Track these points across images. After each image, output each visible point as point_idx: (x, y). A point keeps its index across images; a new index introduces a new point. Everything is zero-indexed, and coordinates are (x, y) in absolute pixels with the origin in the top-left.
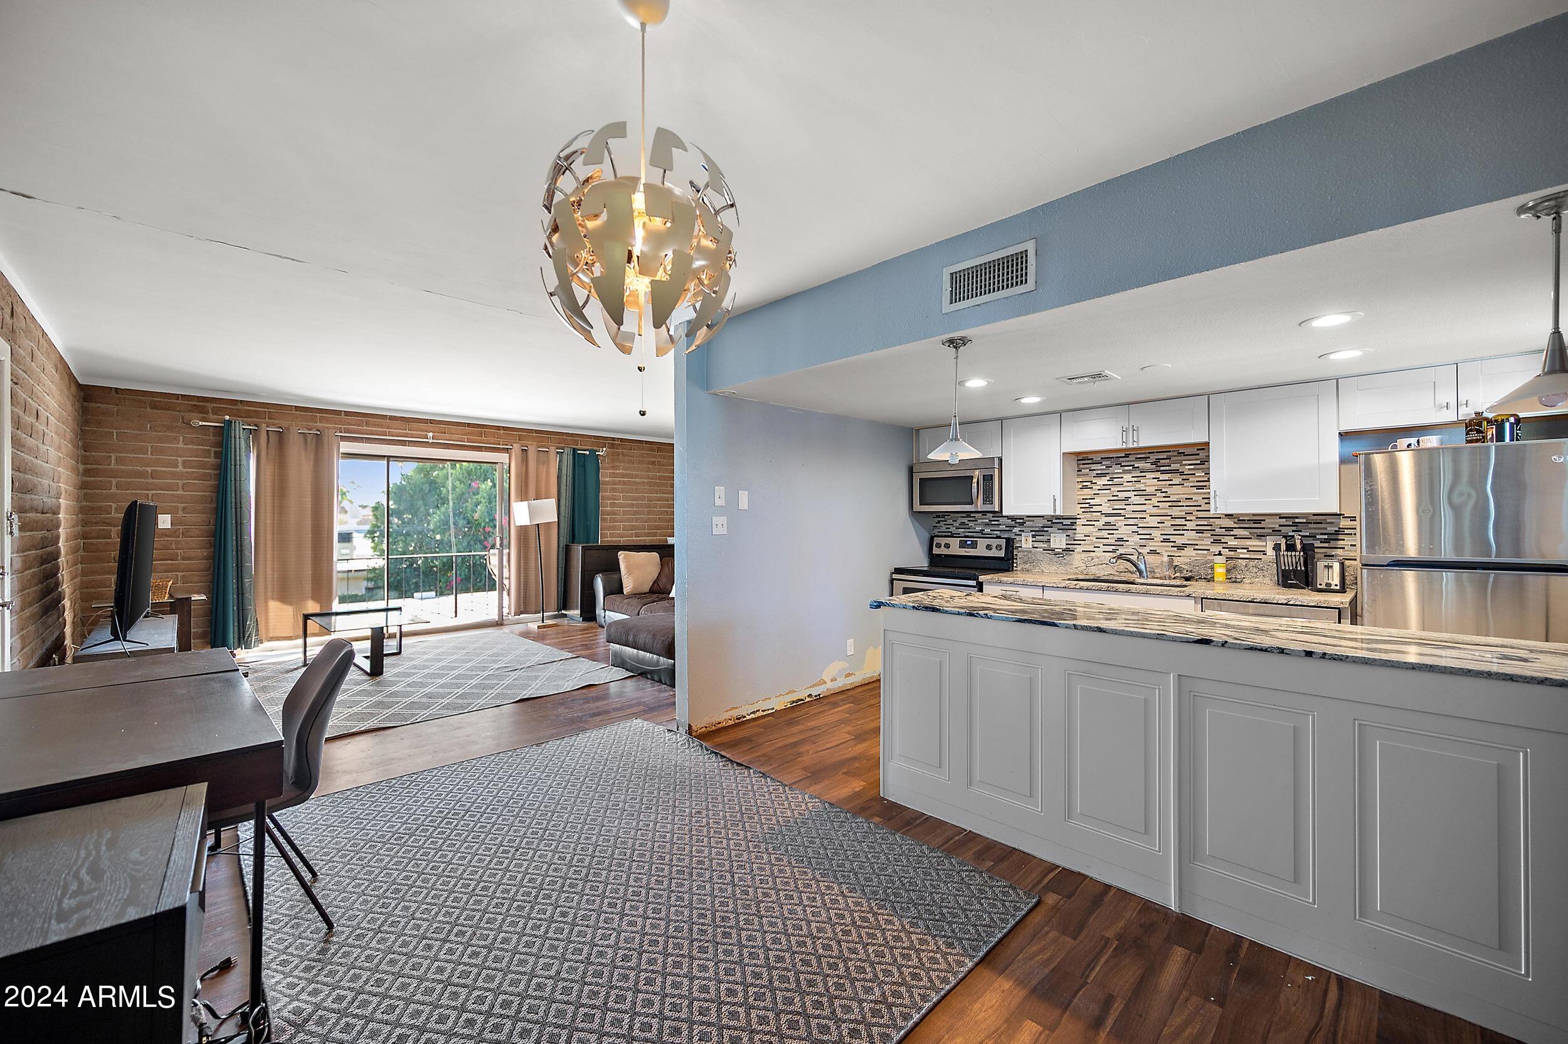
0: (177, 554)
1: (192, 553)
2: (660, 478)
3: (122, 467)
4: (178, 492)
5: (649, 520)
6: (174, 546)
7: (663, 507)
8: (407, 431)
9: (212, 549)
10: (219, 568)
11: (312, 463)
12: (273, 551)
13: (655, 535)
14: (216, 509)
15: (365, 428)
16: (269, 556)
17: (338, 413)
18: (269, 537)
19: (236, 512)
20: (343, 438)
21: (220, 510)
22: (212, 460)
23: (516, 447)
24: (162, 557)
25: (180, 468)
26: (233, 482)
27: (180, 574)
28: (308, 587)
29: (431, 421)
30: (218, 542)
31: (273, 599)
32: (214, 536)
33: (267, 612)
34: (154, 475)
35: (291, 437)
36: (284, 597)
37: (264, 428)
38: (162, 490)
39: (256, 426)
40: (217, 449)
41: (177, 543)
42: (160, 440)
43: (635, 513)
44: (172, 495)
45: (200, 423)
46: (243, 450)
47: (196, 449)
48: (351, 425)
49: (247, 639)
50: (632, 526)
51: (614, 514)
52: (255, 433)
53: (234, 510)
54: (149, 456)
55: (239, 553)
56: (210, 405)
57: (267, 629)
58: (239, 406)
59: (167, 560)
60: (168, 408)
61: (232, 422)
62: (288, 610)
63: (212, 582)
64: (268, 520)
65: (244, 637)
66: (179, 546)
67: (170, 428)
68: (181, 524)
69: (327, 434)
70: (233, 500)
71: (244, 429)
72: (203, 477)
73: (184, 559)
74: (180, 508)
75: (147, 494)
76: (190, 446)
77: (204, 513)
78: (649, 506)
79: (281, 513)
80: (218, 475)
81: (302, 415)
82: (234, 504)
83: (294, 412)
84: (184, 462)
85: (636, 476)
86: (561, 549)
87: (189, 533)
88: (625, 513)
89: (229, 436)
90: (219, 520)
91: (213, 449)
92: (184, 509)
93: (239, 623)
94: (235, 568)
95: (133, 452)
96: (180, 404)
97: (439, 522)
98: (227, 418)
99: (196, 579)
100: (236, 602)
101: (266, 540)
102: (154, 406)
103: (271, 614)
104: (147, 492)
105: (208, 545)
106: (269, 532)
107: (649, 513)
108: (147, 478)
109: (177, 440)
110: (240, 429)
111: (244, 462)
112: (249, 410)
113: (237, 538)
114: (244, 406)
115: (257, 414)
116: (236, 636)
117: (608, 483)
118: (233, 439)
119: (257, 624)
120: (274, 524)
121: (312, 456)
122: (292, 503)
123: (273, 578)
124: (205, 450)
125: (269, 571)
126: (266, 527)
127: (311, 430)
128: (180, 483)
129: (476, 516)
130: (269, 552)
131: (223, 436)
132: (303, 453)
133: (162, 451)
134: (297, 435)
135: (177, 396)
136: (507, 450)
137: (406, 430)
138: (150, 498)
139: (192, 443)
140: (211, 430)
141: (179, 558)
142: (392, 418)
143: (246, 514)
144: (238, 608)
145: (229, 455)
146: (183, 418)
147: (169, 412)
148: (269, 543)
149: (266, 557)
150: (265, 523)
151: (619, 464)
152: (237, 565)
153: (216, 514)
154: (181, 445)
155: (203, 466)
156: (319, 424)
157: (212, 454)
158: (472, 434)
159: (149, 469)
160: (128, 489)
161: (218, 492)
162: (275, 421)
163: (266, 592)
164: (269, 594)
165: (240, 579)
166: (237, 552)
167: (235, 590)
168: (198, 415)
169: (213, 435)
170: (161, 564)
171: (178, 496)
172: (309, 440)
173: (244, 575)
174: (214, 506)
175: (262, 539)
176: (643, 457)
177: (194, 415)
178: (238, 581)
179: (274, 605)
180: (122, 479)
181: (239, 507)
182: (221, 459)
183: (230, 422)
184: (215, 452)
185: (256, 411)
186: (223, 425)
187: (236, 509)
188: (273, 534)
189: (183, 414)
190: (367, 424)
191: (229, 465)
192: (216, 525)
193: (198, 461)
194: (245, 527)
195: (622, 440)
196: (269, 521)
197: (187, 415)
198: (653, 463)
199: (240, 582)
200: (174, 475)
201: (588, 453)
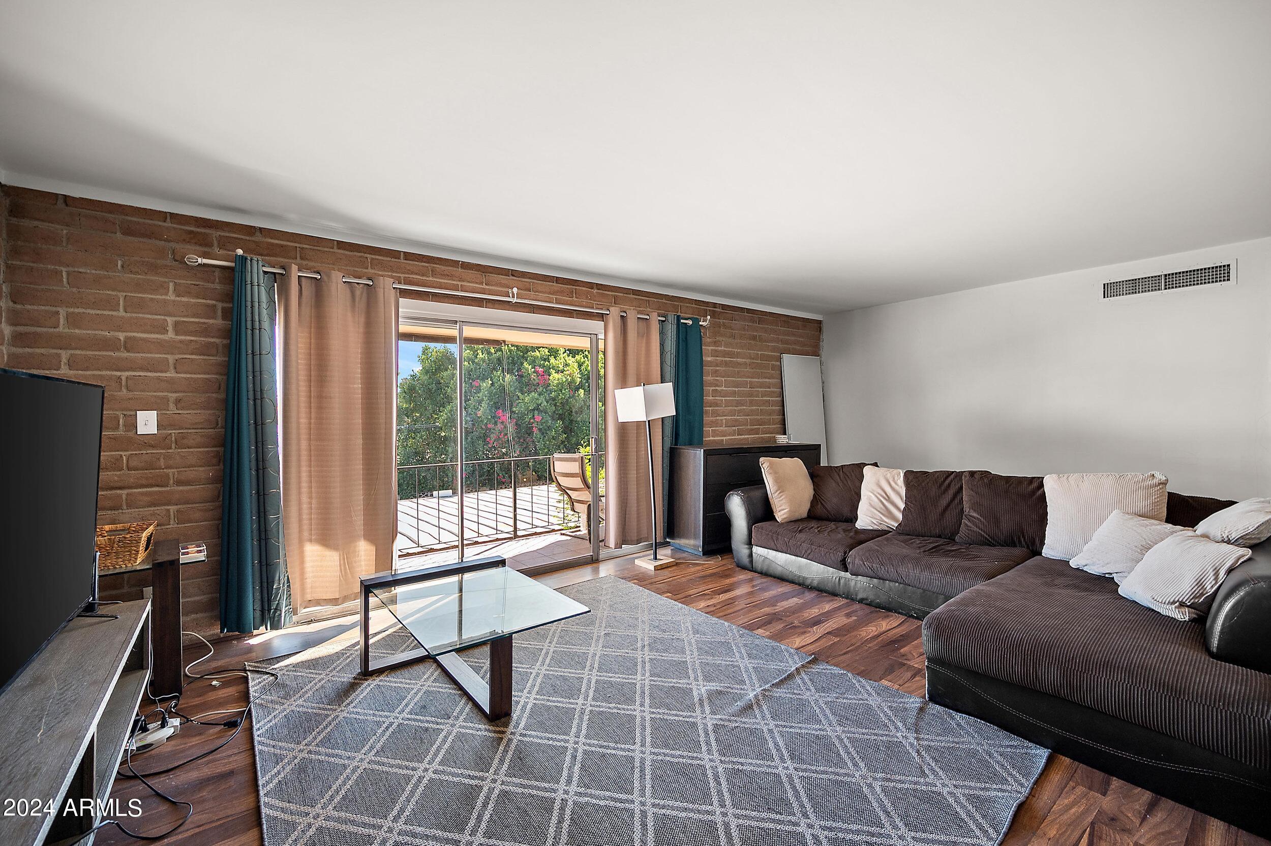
0: (167, 475)
1: (191, 474)
2: (763, 357)
3: (77, 331)
4: (168, 375)
5: (751, 413)
6: (162, 463)
7: (765, 396)
8: (484, 286)
9: (221, 466)
10: (230, 496)
11: (361, 330)
12: (310, 466)
13: (756, 432)
14: (226, 401)
15: (431, 279)
16: (304, 475)
17: (394, 254)
18: (304, 444)
19: (255, 405)
20: (404, 293)
21: (231, 403)
22: (218, 322)
23: (614, 313)
24: (144, 482)
25: (171, 335)
26: (250, 356)
27: (173, 508)
28: (359, 520)
29: (514, 273)
30: (228, 456)
31: (310, 541)
32: (223, 445)
33: (302, 562)
34: (129, 345)
35: (333, 288)
36: (325, 539)
37: (295, 272)
38: (142, 369)
39: (283, 268)
40: (226, 305)
41: (167, 457)
42: (139, 287)
43: (739, 403)
44: (158, 378)
45: (200, 260)
46: (264, 305)
47: (195, 304)
48: (412, 273)
49: (275, 612)
50: (736, 420)
51: (717, 405)
52: (280, 280)
53: (251, 402)
54: (122, 313)
55: (261, 472)
56: (215, 234)
57: (303, 589)
58: (258, 238)
59: (152, 486)
60: (150, 234)
61: (246, 259)
62: (332, 558)
63: (221, 519)
64: (301, 418)
65: (269, 610)
66: (171, 462)
67: (153, 268)
68: (172, 426)
69: (382, 286)
70: (251, 386)
71: (265, 273)
72: (205, 350)
73: (179, 483)
74: (172, 400)
75: (119, 378)
76: (183, 299)
77: (208, 409)
78: (750, 395)
79: (320, 408)
80: (228, 347)
81: (346, 256)
82: (251, 393)
83: (336, 250)
84: (176, 324)
85: (738, 355)
86: (665, 453)
87: (185, 441)
88: (728, 404)
89: (243, 280)
90: (230, 421)
91: (220, 305)
92: (178, 401)
93: (261, 587)
94: (254, 496)
95: (95, 305)
96: (167, 228)
97: (447, 419)
98: (240, 252)
99: (198, 515)
100: (256, 553)
101: (299, 450)
102: (128, 231)
103: (309, 565)
104: (118, 374)
105: (215, 461)
106: (304, 436)
107: (752, 403)
108: (119, 350)
109: (164, 288)
110: (258, 269)
111: (266, 325)
112: (272, 244)
113: (257, 447)
114: (265, 236)
115: (283, 251)
116: (258, 606)
117: (710, 364)
118: (249, 286)
119: (289, 586)
120: (310, 423)
121: (362, 320)
122: (335, 389)
123: (311, 508)
124: (208, 306)
125: (305, 499)
126: (298, 428)
127: (360, 278)
128: (171, 358)
129: (480, 413)
130: (304, 469)
131: (233, 285)
132: (349, 314)
133: (140, 306)
134: (341, 286)
135: (163, 215)
136: (601, 317)
137: (482, 283)
138: (124, 383)
139: (188, 293)
140: (216, 274)
141: (171, 482)
142: (466, 266)
143: (269, 410)
144: (260, 562)
145: (243, 311)
146: (173, 253)
147: (153, 241)
148: (304, 453)
149: (299, 477)
150: (298, 423)
151: (720, 339)
152: (258, 492)
153: (226, 409)
154: (171, 297)
155: (205, 331)
156: (370, 270)
157: (219, 313)
158: (561, 292)
159: (122, 336)
160: (87, 369)
161: (227, 374)
162: (311, 264)
163: (300, 531)
164: (306, 534)
165: (262, 514)
166: (257, 470)
167: (255, 533)
168: (198, 248)
169: (220, 283)
170: (142, 494)
171: (171, 381)
172: (358, 293)
173: (268, 508)
174: (222, 396)
175: (293, 448)
176: (744, 330)
177: (188, 246)
178: (259, 517)
179: (312, 551)
180: (78, 352)
181: (260, 397)
182: (232, 321)
183: (243, 259)
184: (223, 309)
185: (282, 246)
186: (233, 264)
187: (255, 400)
188: (310, 439)
189: (173, 245)
190: (434, 273)
191: (243, 329)
192: (225, 427)
193: (199, 323)
194: (268, 429)
195: (724, 306)
196: (303, 420)
197: (178, 246)
198: (754, 338)
199: (262, 520)
200: (164, 347)
201: (691, 322)
